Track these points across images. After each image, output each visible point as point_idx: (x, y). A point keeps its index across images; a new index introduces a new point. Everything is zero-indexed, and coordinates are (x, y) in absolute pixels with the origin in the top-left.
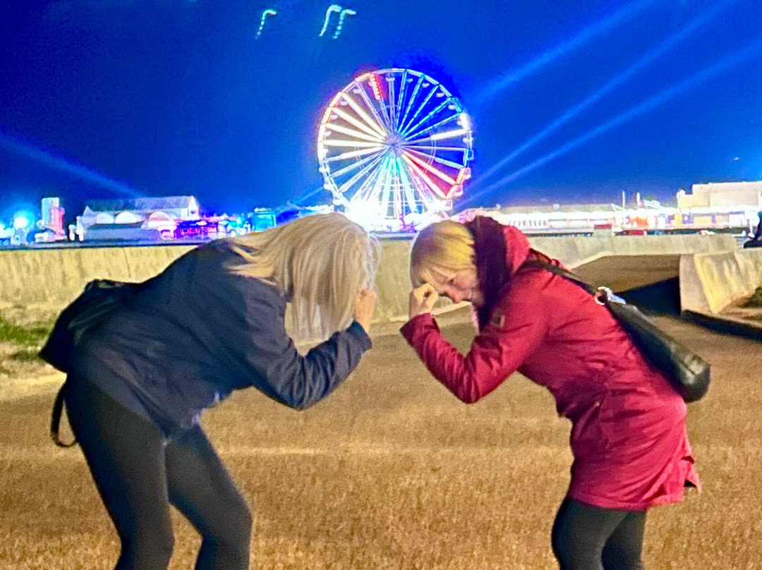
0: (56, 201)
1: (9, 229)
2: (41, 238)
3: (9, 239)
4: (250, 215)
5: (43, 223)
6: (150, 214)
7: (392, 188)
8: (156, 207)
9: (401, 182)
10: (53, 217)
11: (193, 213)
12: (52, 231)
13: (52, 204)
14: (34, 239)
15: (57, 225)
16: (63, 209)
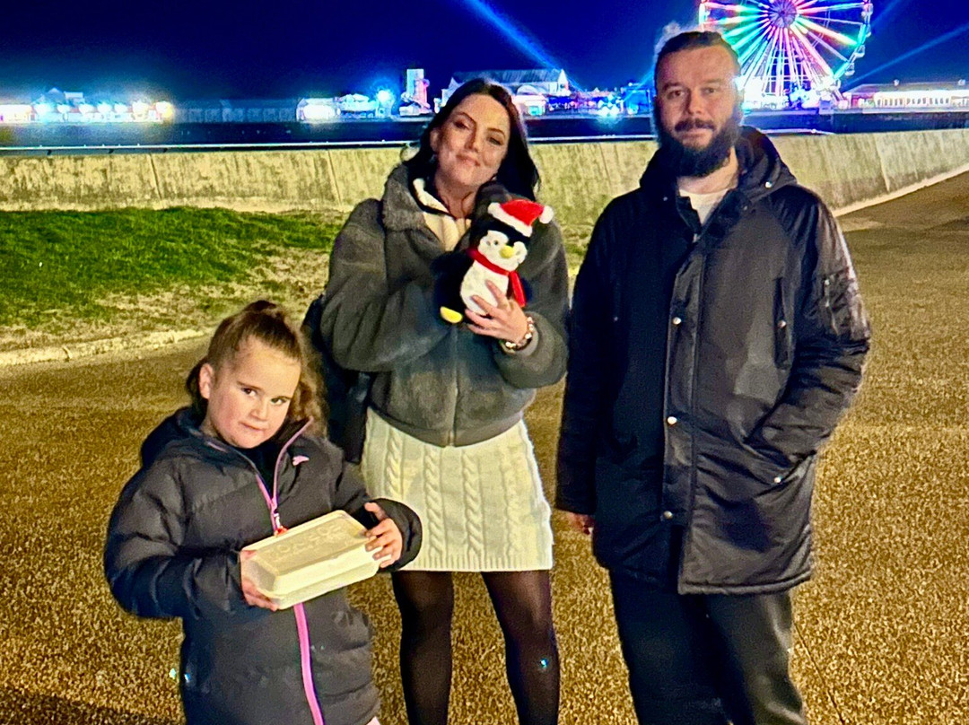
0: (421, 72)
1: (373, 102)
2: (406, 111)
3: (373, 112)
4: (623, 90)
5: (406, 96)
6: (517, 88)
7: (775, 61)
8: (524, 80)
9: (786, 55)
10: (417, 89)
11: (562, 87)
12: (417, 104)
13: (416, 76)
14: (399, 113)
15: (422, 97)
16: (428, 81)
